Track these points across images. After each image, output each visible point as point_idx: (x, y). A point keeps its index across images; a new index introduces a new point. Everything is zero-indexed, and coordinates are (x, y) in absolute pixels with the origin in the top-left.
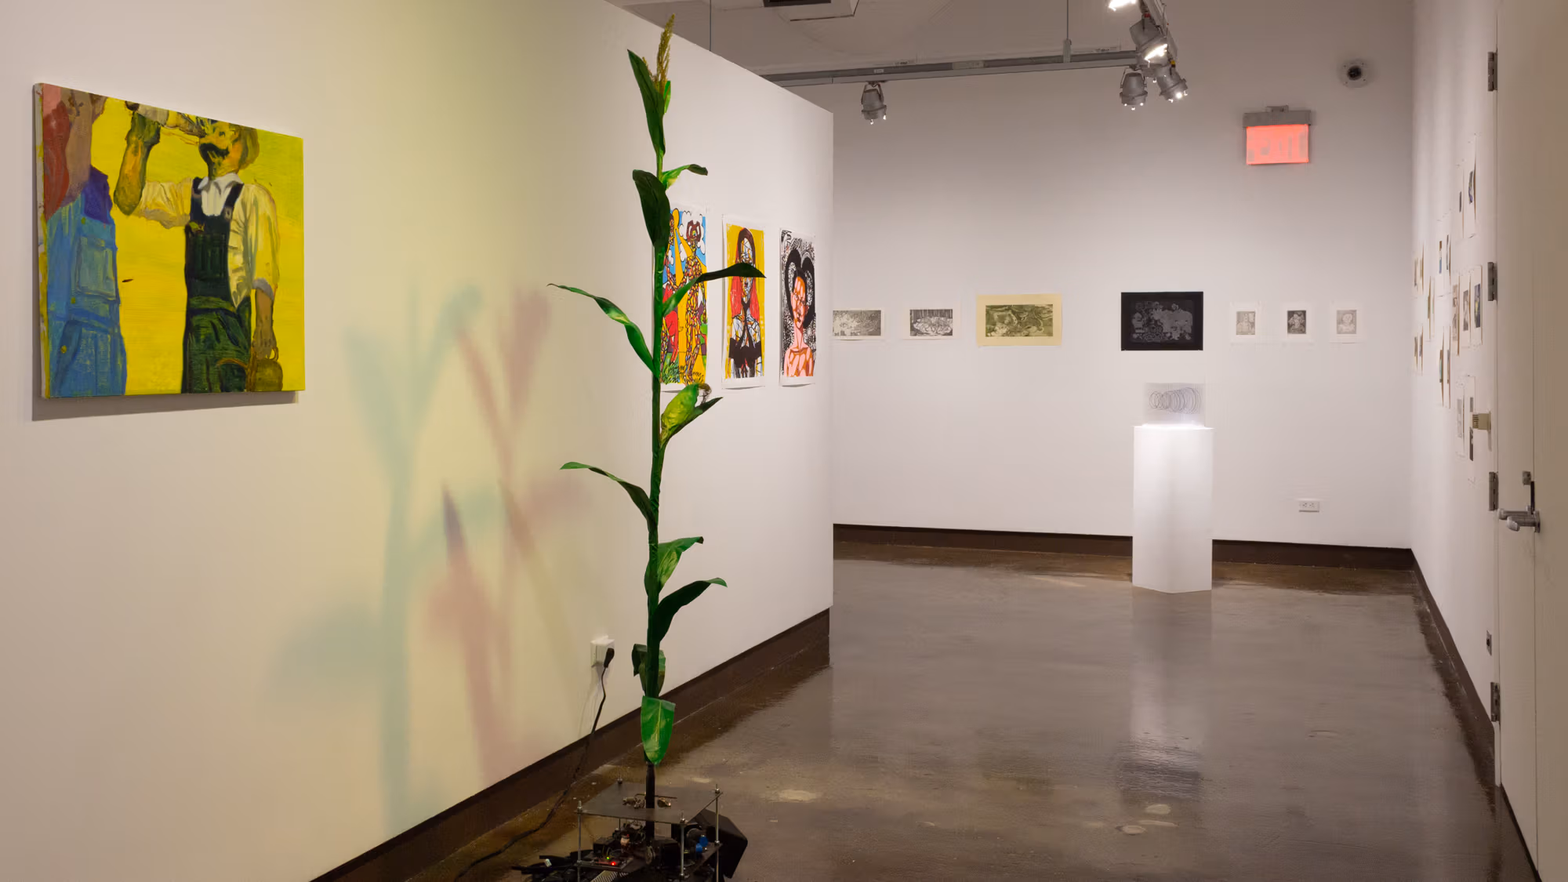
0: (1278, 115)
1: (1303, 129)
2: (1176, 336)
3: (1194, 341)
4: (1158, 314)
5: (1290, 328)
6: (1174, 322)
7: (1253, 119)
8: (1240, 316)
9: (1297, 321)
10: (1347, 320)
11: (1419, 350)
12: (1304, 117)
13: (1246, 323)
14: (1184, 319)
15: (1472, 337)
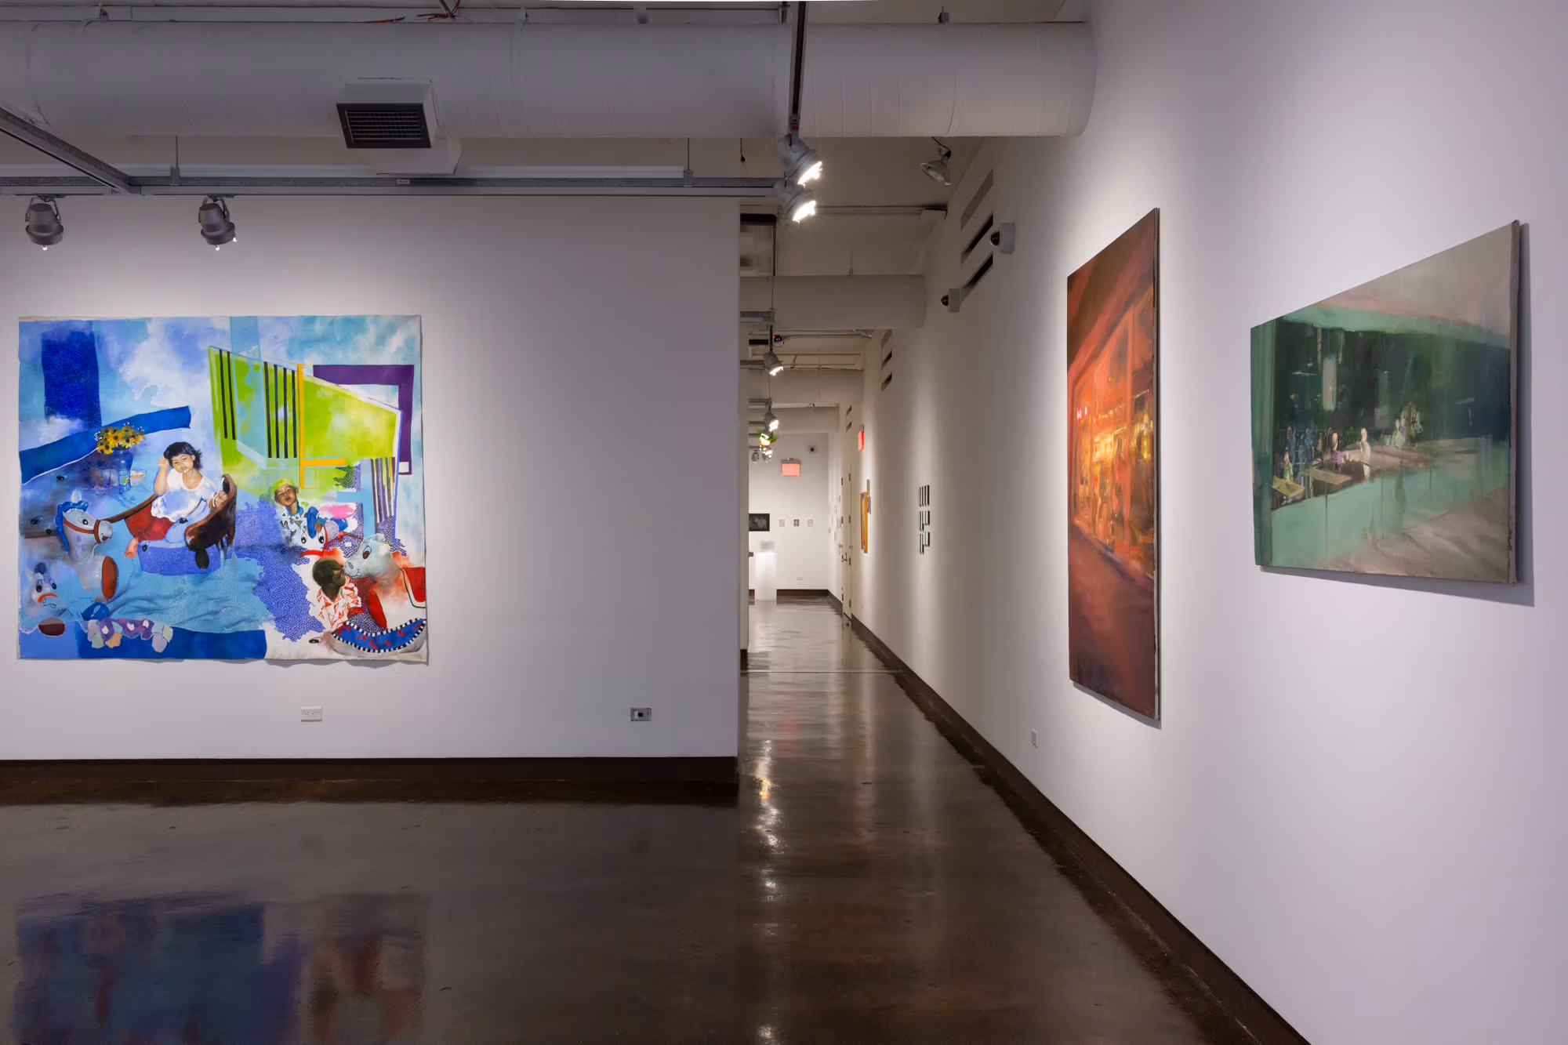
0: (792, 461)
1: (798, 465)
2: (762, 527)
3: (767, 528)
4: (756, 520)
5: (795, 525)
6: (761, 523)
7: (784, 461)
8: (780, 521)
9: (797, 523)
10: (810, 522)
11: (830, 532)
12: (798, 462)
13: (782, 523)
14: (764, 522)
15: (839, 530)
